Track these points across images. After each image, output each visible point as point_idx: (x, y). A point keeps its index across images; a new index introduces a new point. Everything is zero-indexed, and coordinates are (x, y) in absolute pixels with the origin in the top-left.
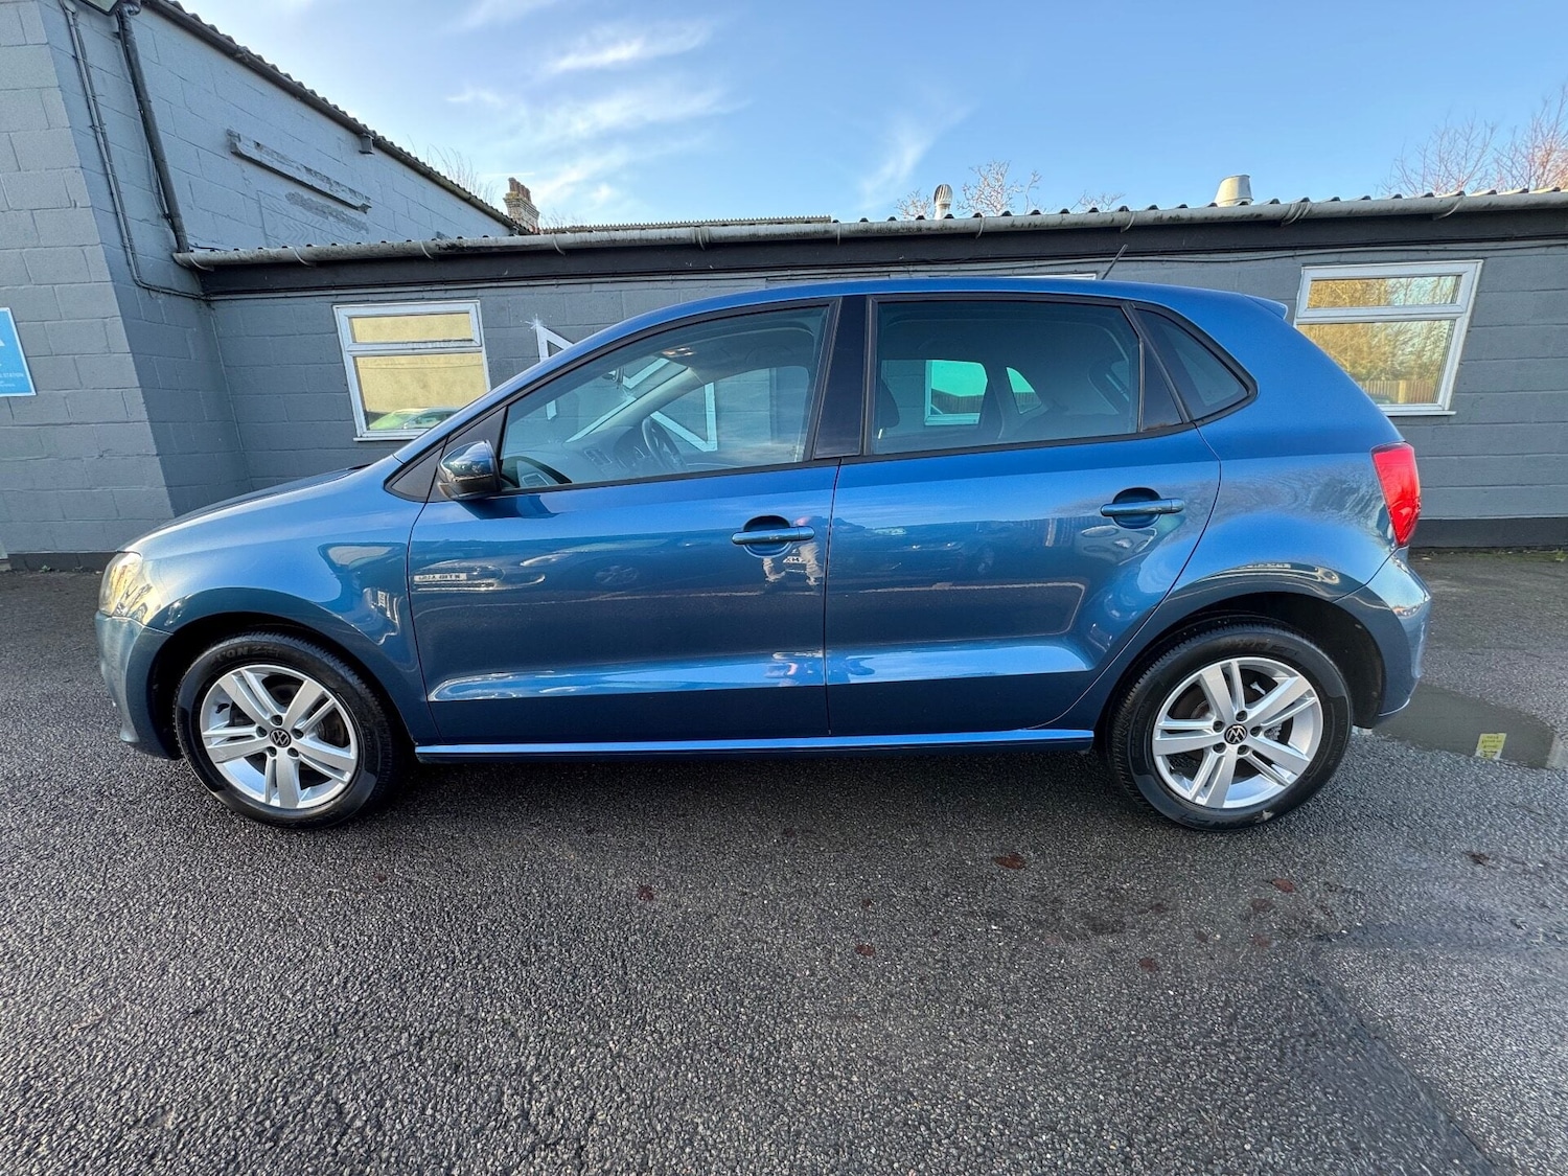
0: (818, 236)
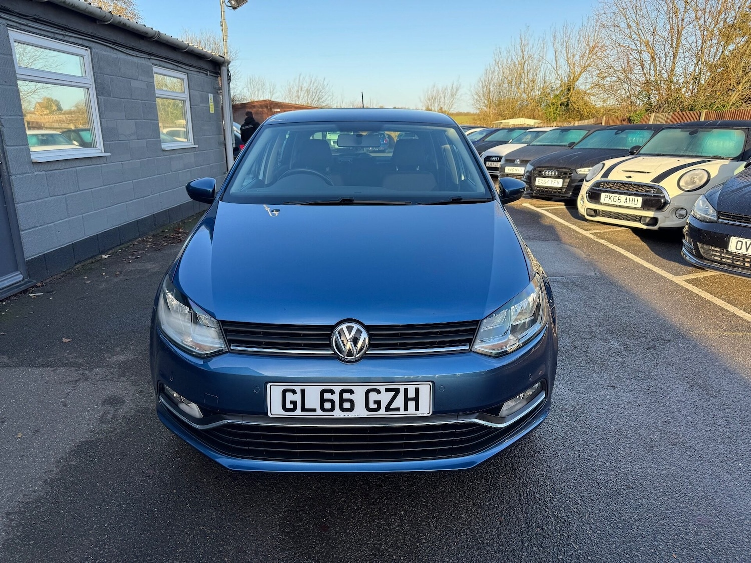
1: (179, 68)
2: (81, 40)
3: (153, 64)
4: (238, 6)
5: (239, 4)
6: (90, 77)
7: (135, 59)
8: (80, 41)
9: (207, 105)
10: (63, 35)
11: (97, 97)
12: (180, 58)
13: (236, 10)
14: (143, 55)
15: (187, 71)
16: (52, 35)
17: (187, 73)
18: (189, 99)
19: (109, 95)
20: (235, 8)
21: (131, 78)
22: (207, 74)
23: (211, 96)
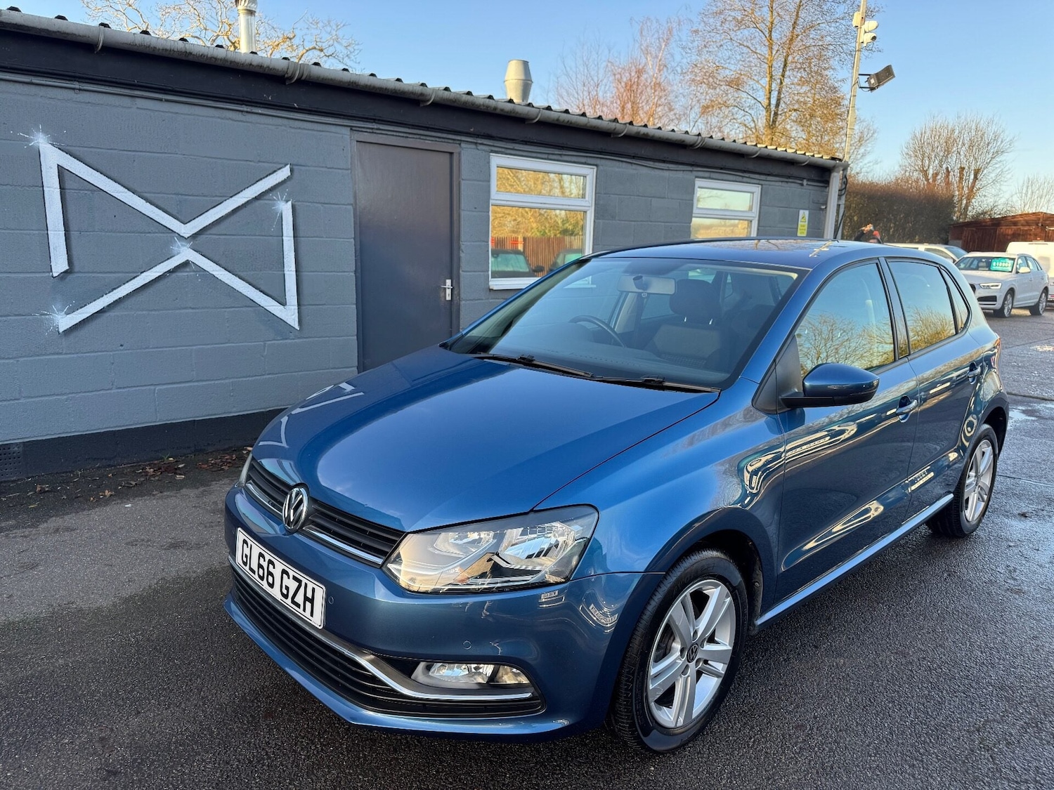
0: (412, 96)
1: (745, 179)
2: (586, 158)
3: (697, 177)
4: (877, 87)
5: (879, 83)
6: (590, 199)
7: (666, 174)
8: (583, 160)
9: (795, 226)
10: (560, 155)
11: (594, 221)
12: (750, 166)
13: (874, 92)
14: (681, 167)
15: (761, 182)
16: (546, 156)
17: (762, 185)
18: (757, 218)
19: (613, 218)
20: (872, 89)
21: (654, 197)
22: (802, 185)
23: (804, 214)
